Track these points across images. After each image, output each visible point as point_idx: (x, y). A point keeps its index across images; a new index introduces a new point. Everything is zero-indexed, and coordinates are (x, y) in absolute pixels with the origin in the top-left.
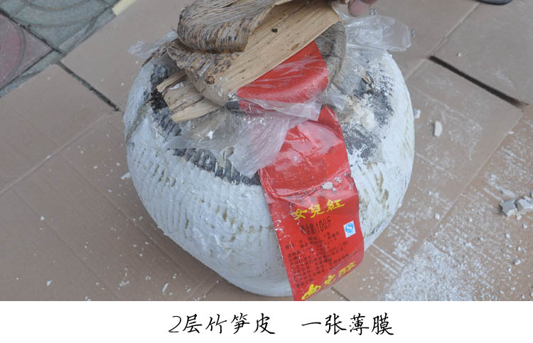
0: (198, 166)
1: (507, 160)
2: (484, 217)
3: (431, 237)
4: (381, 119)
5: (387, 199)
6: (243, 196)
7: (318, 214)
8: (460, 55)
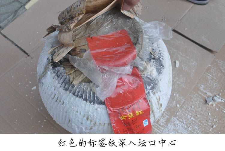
0: (75, 95)
1: (208, 78)
2: (199, 105)
3: (175, 115)
4: (159, 71)
5: (161, 107)
6: (96, 109)
7: (132, 117)
8: (186, 29)
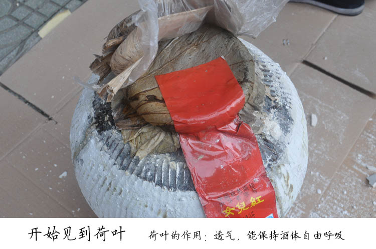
0: (141, 178)
1: (368, 141)
2: (355, 189)
3: (315, 208)
4: (285, 129)
5: (292, 191)
6: (179, 200)
7: (244, 209)
8: (326, 58)
